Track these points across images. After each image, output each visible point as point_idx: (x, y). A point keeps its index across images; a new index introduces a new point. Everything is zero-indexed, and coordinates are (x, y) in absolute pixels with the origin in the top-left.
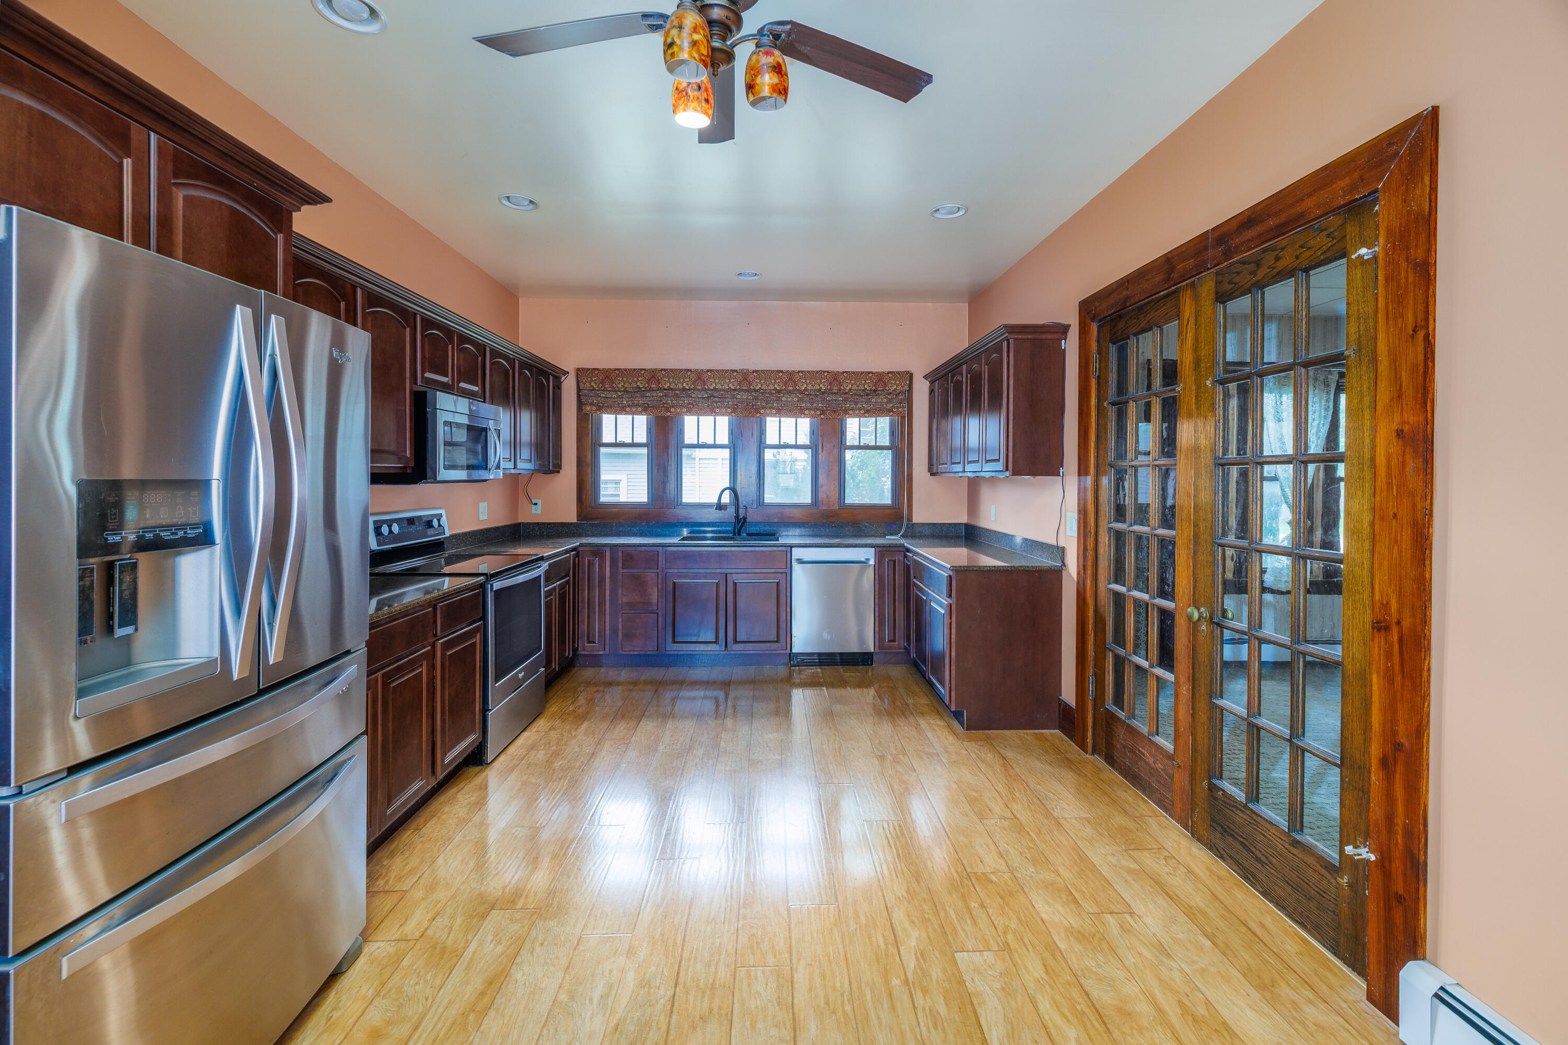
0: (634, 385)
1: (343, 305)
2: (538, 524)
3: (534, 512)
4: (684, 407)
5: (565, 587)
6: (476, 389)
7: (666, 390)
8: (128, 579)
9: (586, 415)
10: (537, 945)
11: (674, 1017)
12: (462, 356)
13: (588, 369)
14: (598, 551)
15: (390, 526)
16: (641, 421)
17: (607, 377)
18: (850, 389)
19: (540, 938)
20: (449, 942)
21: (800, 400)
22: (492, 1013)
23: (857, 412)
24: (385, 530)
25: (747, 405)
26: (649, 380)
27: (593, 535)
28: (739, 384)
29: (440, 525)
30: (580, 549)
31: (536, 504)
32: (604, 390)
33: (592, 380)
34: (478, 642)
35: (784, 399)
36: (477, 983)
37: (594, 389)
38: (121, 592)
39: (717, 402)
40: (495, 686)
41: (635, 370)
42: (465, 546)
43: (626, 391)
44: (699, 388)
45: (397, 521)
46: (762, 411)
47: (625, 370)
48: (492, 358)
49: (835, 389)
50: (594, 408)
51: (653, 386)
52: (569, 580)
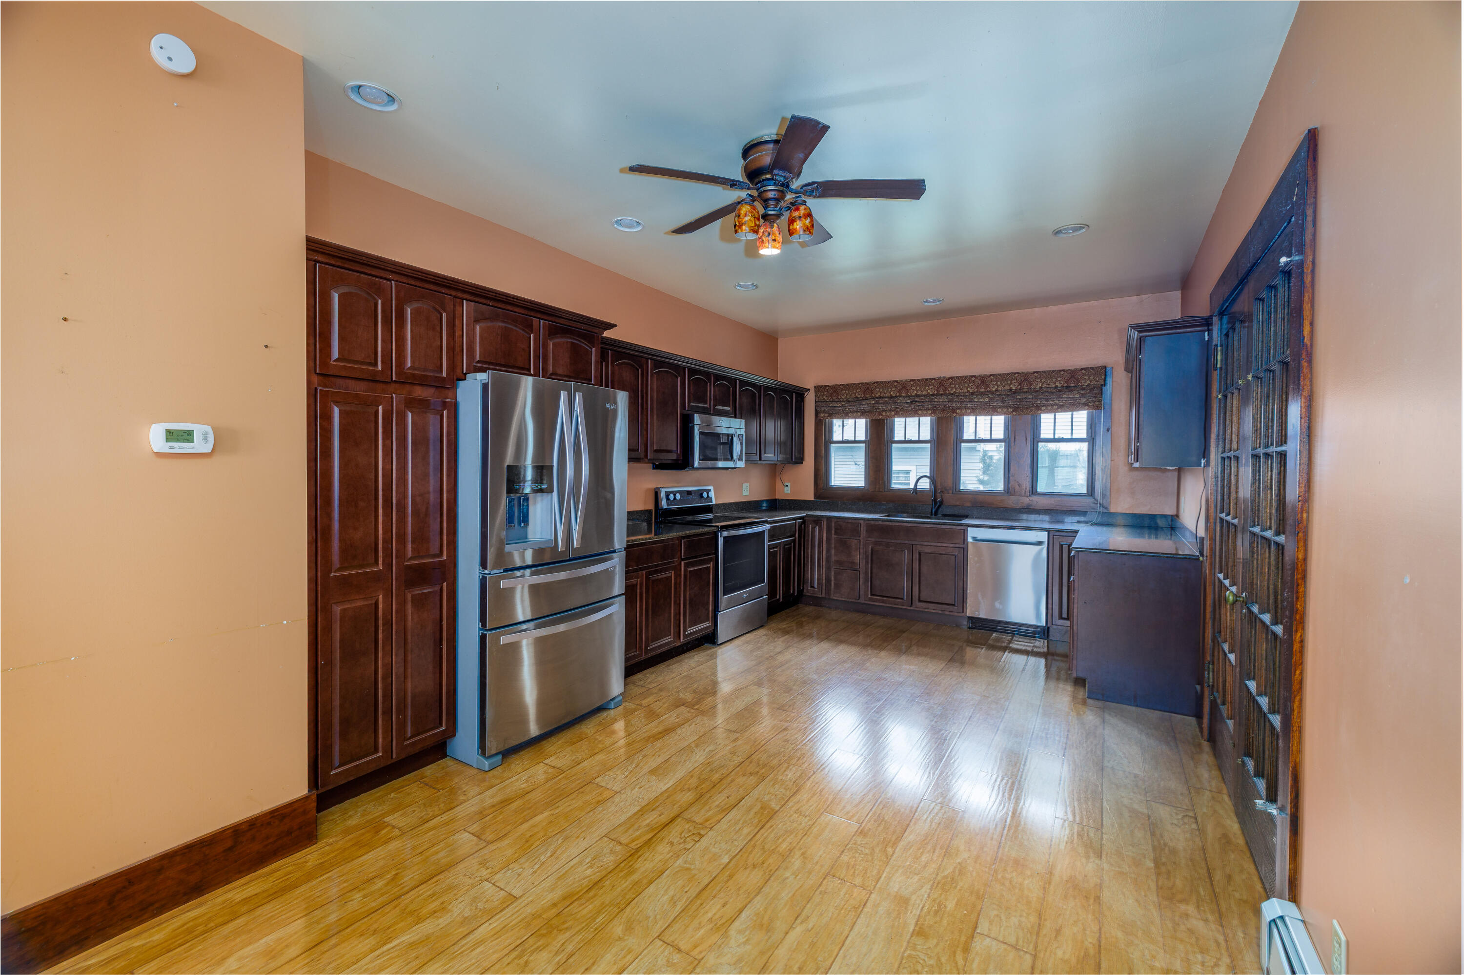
0: (853, 396)
1: (640, 370)
2: (788, 500)
3: (785, 492)
4: (893, 411)
5: (791, 544)
6: (729, 408)
7: (877, 398)
8: (525, 504)
9: (821, 421)
10: (694, 724)
11: (738, 769)
12: (717, 389)
13: (822, 386)
14: (818, 520)
15: (675, 495)
16: (862, 423)
17: (835, 391)
18: (1041, 388)
19: (697, 722)
20: (658, 711)
21: (991, 400)
22: (661, 740)
23: (1049, 408)
24: (672, 497)
25: (945, 406)
26: (865, 391)
27: (821, 510)
28: (937, 390)
29: (708, 496)
30: (806, 519)
31: (787, 486)
32: (832, 401)
33: (824, 395)
34: (711, 567)
35: (976, 400)
36: (661, 729)
37: (825, 401)
38: (523, 509)
39: (918, 406)
40: (724, 599)
41: (854, 384)
42: (730, 511)
43: (848, 401)
44: (903, 395)
45: (679, 492)
46: (958, 411)
47: (848, 385)
48: (741, 387)
49: (1025, 388)
50: (827, 415)
51: (868, 396)
52: (795, 539)
